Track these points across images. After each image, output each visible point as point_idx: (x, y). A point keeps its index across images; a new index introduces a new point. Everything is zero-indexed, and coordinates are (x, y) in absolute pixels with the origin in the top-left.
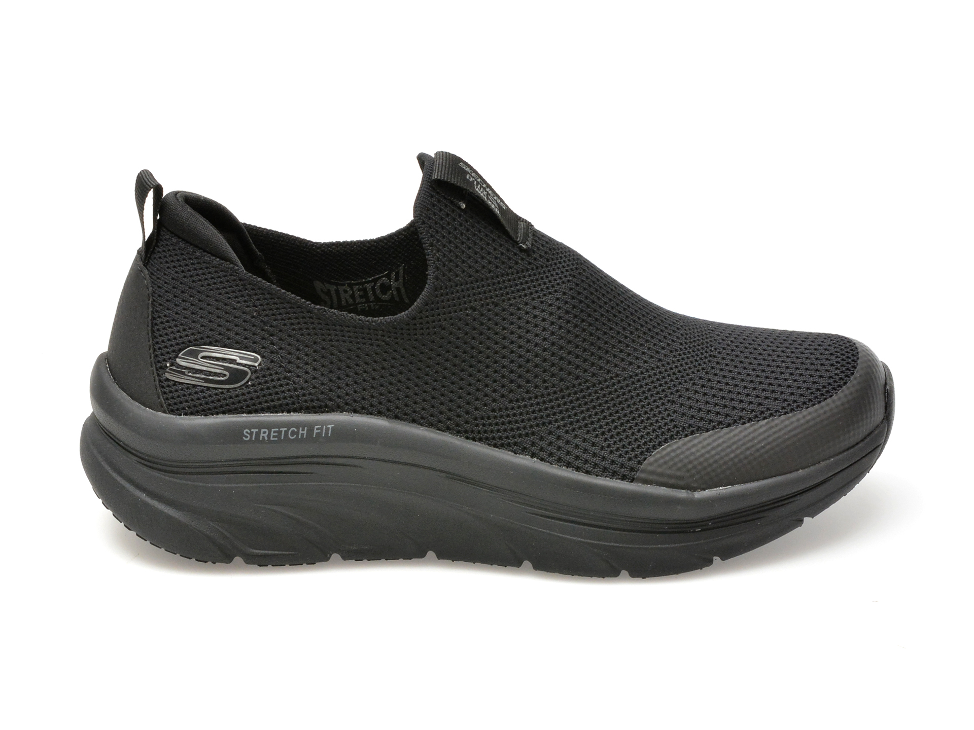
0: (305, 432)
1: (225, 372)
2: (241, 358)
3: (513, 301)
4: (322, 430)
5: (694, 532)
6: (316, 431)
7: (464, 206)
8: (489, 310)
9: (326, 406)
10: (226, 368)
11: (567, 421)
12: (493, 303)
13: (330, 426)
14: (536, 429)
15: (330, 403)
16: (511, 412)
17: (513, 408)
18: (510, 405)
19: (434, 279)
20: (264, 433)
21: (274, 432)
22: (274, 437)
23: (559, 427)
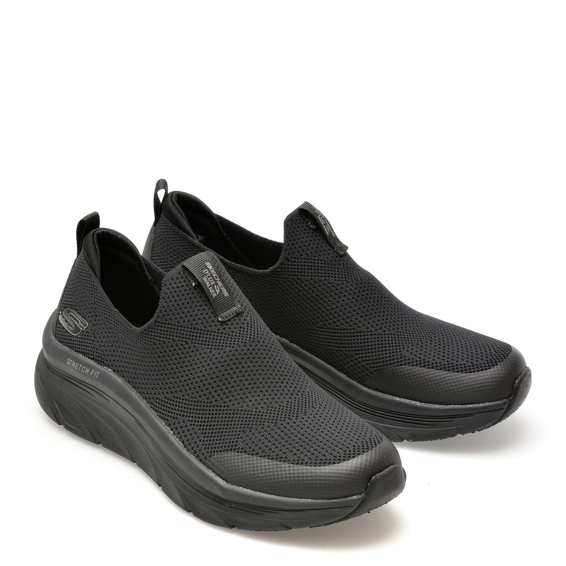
0: (88, 371)
1: (73, 326)
2: (81, 322)
3: (196, 345)
4: (95, 373)
5: (226, 506)
6: (92, 373)
7: (194, 285)
8: (182, 344)
9: (103, 363)
10: (75, 325)
11: (194, 419)
12: (185, 341)
13: (98, 373)
14: (179, 417)
15: (105, 362)
16: (172, 402)
17: (173, 401)
18: (173, 399)
19: (157, 316)
20: (74, 363)
21: (77, 365)
22: (77, 367)
23: (188, 421)
